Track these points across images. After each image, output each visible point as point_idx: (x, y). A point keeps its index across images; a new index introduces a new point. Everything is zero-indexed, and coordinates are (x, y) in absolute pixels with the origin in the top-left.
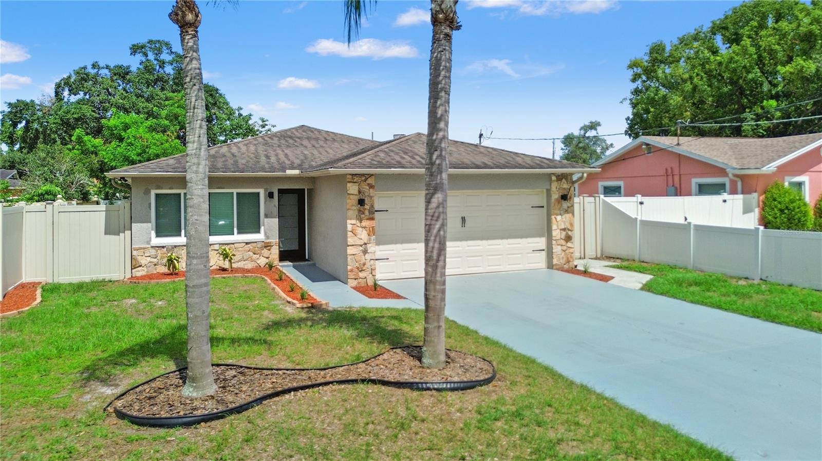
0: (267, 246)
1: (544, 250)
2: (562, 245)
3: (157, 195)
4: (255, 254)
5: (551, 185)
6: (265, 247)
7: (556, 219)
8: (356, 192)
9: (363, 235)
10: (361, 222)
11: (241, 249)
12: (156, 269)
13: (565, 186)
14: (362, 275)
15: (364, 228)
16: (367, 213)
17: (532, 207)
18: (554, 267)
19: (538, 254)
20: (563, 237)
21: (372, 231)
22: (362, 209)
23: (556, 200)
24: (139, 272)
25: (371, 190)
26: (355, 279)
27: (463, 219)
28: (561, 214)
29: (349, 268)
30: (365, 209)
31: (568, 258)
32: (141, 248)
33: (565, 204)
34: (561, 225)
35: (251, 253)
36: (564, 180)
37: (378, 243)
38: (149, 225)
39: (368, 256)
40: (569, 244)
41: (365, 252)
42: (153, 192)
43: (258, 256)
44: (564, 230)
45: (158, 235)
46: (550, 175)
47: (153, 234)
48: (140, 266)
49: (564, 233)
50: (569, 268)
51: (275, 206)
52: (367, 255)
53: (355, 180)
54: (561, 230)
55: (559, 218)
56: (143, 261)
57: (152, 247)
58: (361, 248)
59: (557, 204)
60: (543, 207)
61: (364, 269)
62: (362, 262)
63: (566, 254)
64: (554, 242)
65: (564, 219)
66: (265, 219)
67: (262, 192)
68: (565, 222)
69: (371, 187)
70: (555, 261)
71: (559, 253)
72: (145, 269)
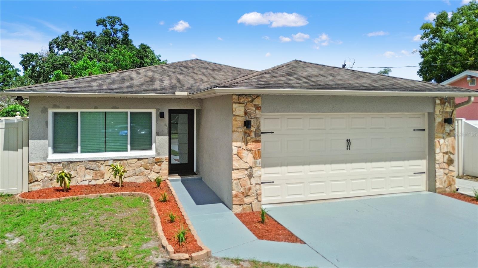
0: (158, 162)
1: (424, 173)
2: (444, 169)
3: (55, 114)
4: (146, 169)
5: (434, 108)
6: (156, 163)
7: (439, 142)
8: (242, 113)
9: (249, 158)
10: (246, 145)
11: (133, 165)
12: (52, 184)
13: (449, 110)
14: (247, 200)
15: (250, 150)
16: (253, 135)
17: (414, 130)
18: (437, 191)
19: (420, 177)
20: (445, 160)
21: (257, 155)
22: (248, 131)
23: (440, 123)
24: (36, 187)
25: (257, 111)
26: (240, 205)
27: (348, 141)
28: (443, 138)
29: (234, 193)
30: (251, 131)
31: (450, 182)
32: (37, 164)
33: (448, 128)
34: (443, 148)
35: (142, 169)
36: (447, 104)
37: (264, 166)
38: (46, 142)
39: (253, 181)
40: (451, 168)
41: (250, 176)
42: (51, 112)
43: (149, 171)
44: (446, 153)
45: (55, 151)
46: (435, 98)
47: (50, 150)
48: (37, 181)
49: (446, 157)
50: (451, 191)
51: (165, 125)
52: (252, 179)
53: (241, 101)
54: (444, 153)
55: (442, 141)
56: (40, 176)
57: (48, 163)
58: (246, 172)
59: (440, 127)
60: (424, 130)
61: (249, 194)
62: (247, 187)
63: (448, 177)
64: (437, 166)
65: (447, 143)
66: (157, 137)
67: (154, 112)
68: (447, 146)
69: (258, 108)
70: (438, 185)
71: (442, 177)
72: (41, 183)
